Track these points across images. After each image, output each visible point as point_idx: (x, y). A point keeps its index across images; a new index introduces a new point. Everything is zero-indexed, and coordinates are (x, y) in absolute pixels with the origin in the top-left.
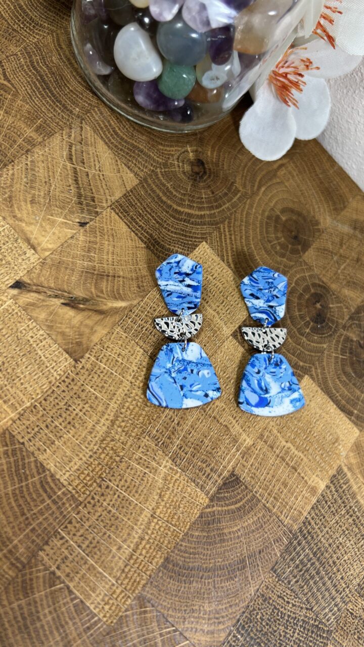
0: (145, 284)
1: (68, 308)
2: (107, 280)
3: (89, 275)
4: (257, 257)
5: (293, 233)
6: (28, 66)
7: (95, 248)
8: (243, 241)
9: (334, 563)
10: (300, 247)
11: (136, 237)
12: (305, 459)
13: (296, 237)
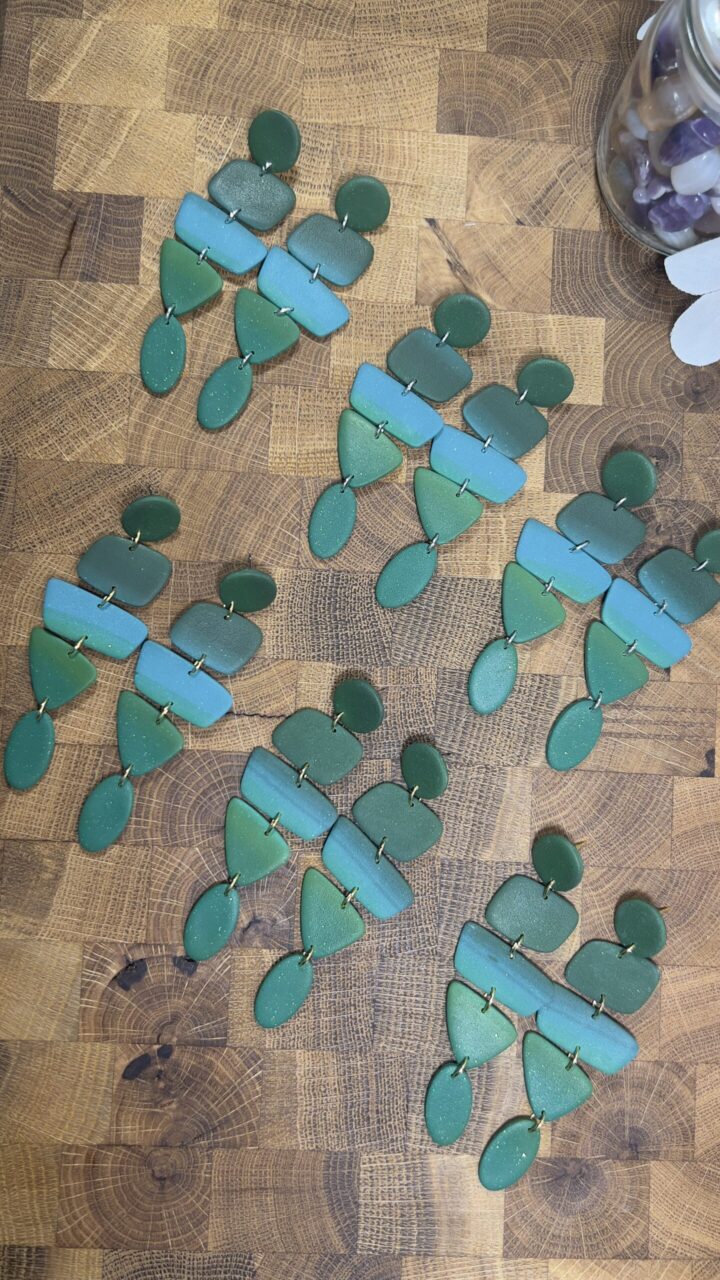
0: (520, 303)
1: (447, 266)
2: (495, 274)
3: (486, 259)
4: (640, 373)
5: (699, 388)
6: (601, 79)
7: (510, 246)
8: (642, 350)
9: (444, 631)
10: (692, 404)
11: (550, 267)
12: (504, 544)
13: (697, 393)
